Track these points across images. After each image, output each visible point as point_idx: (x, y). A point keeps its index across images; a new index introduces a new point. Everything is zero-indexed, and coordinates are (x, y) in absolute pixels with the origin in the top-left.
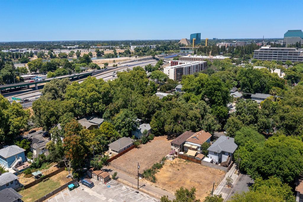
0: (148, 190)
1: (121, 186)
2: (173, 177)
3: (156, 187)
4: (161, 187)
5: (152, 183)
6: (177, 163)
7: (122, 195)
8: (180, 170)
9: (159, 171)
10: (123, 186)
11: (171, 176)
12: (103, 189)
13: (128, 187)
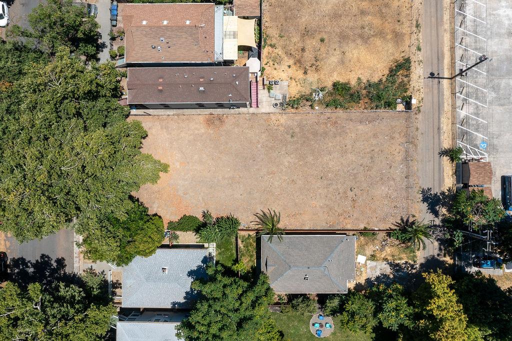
0: (440, 58)
1: (465, 121)
2: (361, 36)
3: (419, 49)
4: (414, 37)
5: (413, 65)
6: (291, 62)
7: (491, 95)
8: (318, 37)
9: (359, 79)
10: (462, 116)
11: (359, 41)
12: (500, 150)
13: (459, 103)
